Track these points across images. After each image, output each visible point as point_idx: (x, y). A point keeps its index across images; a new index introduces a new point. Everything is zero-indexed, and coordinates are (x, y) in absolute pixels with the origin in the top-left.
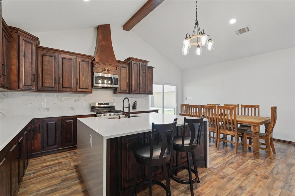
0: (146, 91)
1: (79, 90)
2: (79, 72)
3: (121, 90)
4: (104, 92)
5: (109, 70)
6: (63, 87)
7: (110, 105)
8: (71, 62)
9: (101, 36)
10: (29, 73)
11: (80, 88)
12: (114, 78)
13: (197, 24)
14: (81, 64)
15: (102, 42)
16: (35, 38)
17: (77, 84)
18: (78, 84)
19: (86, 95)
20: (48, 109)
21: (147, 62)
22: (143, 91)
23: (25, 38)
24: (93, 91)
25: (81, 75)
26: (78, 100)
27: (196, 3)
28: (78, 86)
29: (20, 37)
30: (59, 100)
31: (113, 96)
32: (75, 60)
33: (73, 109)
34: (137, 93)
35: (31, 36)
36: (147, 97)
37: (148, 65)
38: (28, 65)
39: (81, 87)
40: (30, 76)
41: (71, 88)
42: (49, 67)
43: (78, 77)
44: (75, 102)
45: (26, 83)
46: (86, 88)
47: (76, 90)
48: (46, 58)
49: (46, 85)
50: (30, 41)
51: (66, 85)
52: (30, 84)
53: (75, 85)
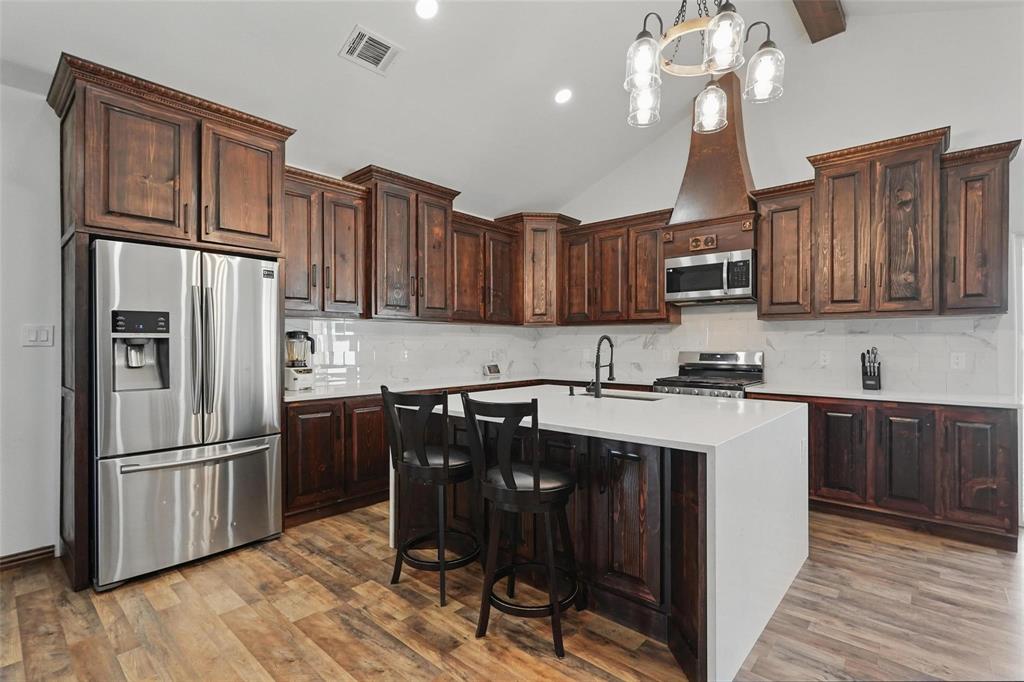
1: (633, 316)
3: (775, 304)
5: (712, 240)
8: (617, 243)
11: (637, 310)
12: (728, 263)
14: (639, 242)
17: (629, 299)
19: (671, 329)
23: (534, 226)
25: (639, 272)
26: (652, 344)
28: (633, 305)
29: (527, 226)
33: (638, 367)
38: (540, 274)
39: (640, 308)
40: (543, 296)
41: (618, 312)
44: (644, 348)
45: (537, 311)
46: (651, 308)
47: (628, 316)
48: (575, 251)
49: (575, 309)
50: (545, 227)
51: (608, 307)
52: (543, 311)
53: (625, 303)
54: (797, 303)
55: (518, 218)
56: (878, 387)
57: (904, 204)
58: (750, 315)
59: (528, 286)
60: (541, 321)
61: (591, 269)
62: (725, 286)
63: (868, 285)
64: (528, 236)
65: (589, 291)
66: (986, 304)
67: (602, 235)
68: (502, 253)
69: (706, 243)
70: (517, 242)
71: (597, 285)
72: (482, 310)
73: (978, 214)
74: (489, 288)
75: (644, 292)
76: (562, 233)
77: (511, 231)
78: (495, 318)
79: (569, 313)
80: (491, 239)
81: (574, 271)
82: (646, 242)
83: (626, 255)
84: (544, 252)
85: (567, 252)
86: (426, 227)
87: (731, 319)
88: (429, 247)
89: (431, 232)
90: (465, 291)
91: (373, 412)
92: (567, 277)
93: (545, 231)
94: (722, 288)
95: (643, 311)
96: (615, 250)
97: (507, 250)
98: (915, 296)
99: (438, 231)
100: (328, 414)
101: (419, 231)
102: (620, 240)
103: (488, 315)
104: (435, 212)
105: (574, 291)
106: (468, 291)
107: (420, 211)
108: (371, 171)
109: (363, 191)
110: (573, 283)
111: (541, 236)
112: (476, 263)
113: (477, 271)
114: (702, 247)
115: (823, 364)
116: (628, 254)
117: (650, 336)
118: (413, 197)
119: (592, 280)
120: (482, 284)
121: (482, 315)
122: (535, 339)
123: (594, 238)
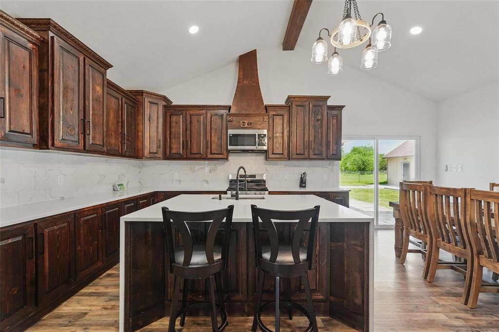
0: (323, 154)
1: (210, 156)
2: (210, 131)
3: (273, 154)
4: (250, 157)
5: (251, 123)
6: (191, 154)
7: (257, 178)
8: (200, 118)
9: (241, 73)
10: (154, 139)
11: (211, 153)
12: (258, 135)
14: (212, 119)
15: (243, 82)
16: (161, 96)
17: (207, 148)
18: (209, 148)
19: (224, 163)
20: (180, 181)
21: (327, 98)
22: (316, 155)
23: (150, 100)
24: (230, 158)
25: (213, 134)
26: (214, 170)
28: (209, 150)
29: (146, 99)
30: (191, 169)
31: (265, 164)
32: (205, 115)
33: (207, 182)
34: (304, 157)
35: (156, 95)
36: (333, 165)
37: (328, 104)
38: (154, 129)
39: (213, 152)
40: (156, 142)
41: (201, 154)
42: (176, 130)
43: (209, 138)
44: (210, 173)
45: (152, 151)
46: (219, 153)
47: (207, 156)
48: (174, 118)
49: (174, 151)
50: (156, 102)
51: (195, 150)
52: (155, 151)
53: (205, 149)
54: (282, 154)
55: (140, 93)
56: (305, 187)
57: (318, 120)
58: (261, 158)
59: (147, 135)
60: (153, 157)
61: (185, 129)
62: (257, 145)
63: (308, 148)
64: (147, 105)
65: (183, 141)
66: (337, 158)
67: (191, 112)
68: (131, 113)
69: (248, 124)
70: (138, 108)
71: (188, 139)
72: (120, 148)
73: (335, 127)
74: (124, 134)
75: (215, 144)
76: (165, 107)
77: (135, 100)
78: (127, 154)
79: (170, 153)
80: (125, 103)
81: (173, 130)
82: (216, 120)
83: (205, 124)
84: (156, 116)
85: (168, 118)
86: (91, 84)
87: (251, 159)
88: (93, 99)
89: (94, 89)
90: (112, 135)
91: (61, 228)
92: (168, 133)
93: (157, 104)
94: (256, 145)
95: (214, 154)
96: (199, 121)
97: (133, 111)
98: (321, 154)
99: (99, 89)
100: (20, 238)
101: (86, 85)
102: (202, 117)
103: (124, 151)
104: (97, 75)
105: (173, 141)
106: (113, 133)
107: (86, 70)
108: (49, 24)
109: (37, 39)
110: (172, 136)
111: (154, 107)
112: (118, 117)
113: (118, 122)
114: (246, 126)
115: (286, 178)
116: (206, 124)
117: (213, 166)
118: (82, 58)
119: (185, 135)
120: (120, 131)
121: (120, 151)
122: (139, 167)
123: (186, 114)
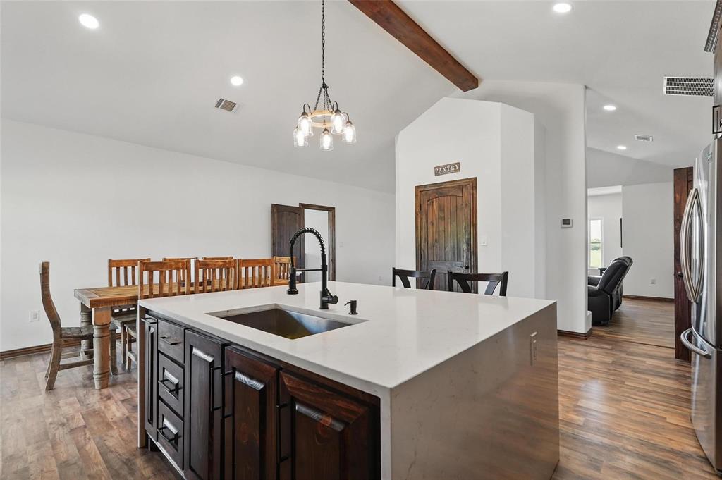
13: (324, 86)
27: (323, 40)
